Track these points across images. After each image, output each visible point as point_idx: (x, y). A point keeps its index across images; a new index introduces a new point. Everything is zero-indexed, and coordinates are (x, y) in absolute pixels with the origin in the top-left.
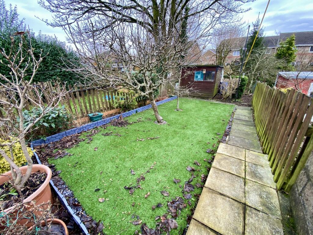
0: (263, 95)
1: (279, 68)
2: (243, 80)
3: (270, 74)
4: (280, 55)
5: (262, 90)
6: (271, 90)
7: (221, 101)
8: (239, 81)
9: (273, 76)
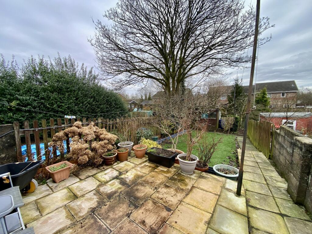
0: (253, 127)
1: (259, 110)
2: (236, 118)
3: (254, 114)
4: (258, 101)
5: (252, 124)
6: (256, 123)
7: (223, 133)
8: (234, 119)
9: (256, 116)
